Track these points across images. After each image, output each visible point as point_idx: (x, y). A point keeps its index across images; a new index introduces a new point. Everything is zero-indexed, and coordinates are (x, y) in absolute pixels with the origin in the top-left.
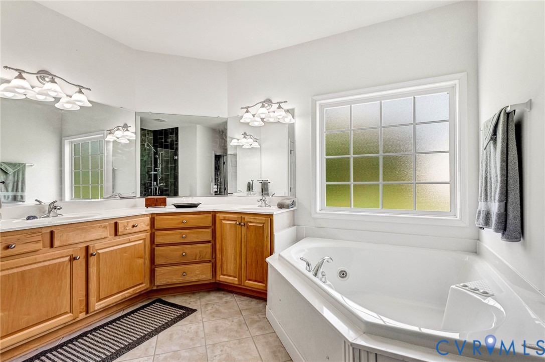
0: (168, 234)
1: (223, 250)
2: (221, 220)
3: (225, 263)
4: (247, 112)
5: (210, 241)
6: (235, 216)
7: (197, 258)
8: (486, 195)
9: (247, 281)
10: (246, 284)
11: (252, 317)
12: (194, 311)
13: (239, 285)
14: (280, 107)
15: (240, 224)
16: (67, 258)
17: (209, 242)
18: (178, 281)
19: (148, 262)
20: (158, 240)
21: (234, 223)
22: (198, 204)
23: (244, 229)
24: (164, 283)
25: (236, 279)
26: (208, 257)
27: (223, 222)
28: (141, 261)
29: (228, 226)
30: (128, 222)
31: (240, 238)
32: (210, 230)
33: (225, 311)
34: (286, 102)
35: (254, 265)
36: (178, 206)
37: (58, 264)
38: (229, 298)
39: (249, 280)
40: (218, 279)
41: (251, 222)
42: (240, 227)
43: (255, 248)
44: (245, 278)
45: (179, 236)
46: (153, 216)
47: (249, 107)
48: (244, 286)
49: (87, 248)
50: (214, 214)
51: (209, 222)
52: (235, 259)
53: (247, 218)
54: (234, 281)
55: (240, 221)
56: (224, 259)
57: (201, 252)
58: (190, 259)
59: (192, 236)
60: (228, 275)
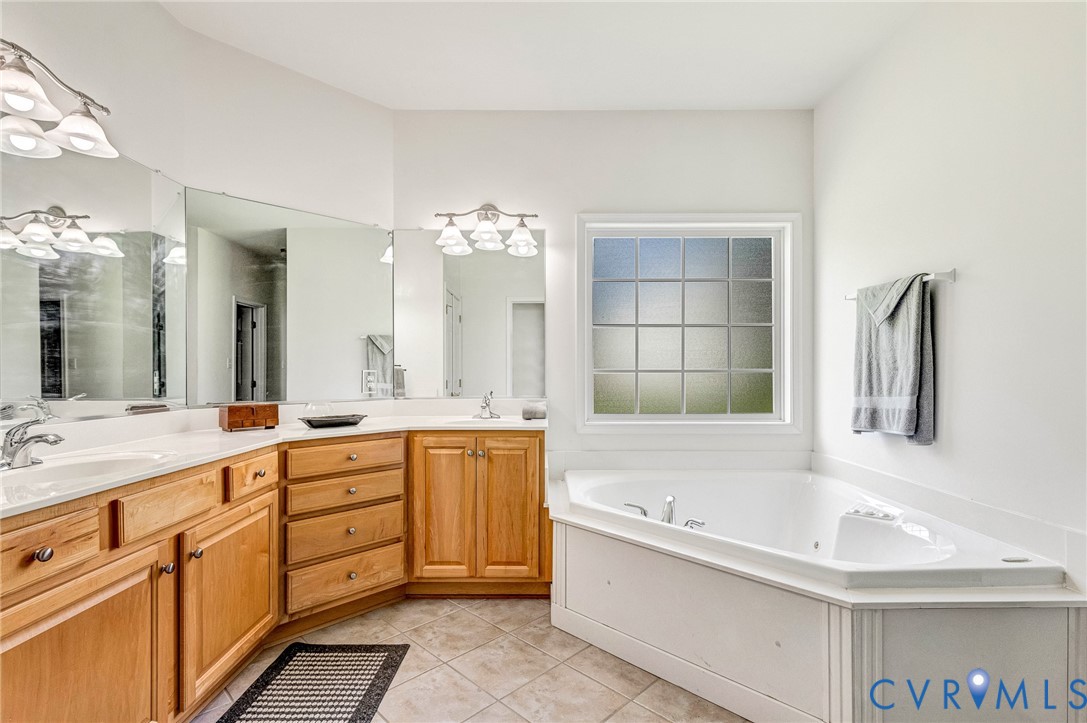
0: (317, 489)
1: (430, 510)
2: (426, 448)
3: (437, 538)
4: (451, 223)
5: (399, 496)
6: (461, 439)
7: (377, 536)
8: (871, 388)
9: (489, 567)
10: (487, 574)
11: (527, 630)
12: (406, 647)
13: (471, 577)
14: (522, 225)
15: (474, 454)
16: (145, 575)
17: (396, 498)
18: (339, 594)
19: (275, 560)
20: (296, 505)
21: (459, 451)
22: (362, 418)
23: (482, 464)
24: (308, 604)
25: (463, 567)
26: (398, 530)
27: (431, 451)
28: (264, 558)
29: (444, 461)
30: (247, 467)
31: (472, 483)
32: (400, 473)
33: (468, 633)
34: (536, 216)
35: (504, 532)
36: (313, 424)
37: (129, 593)
38: (445, 609)
39: (494, 564)
40: (417, 573)
41: (498, 449)
42: (473, 459)
43: (507, 499)
44: (484, 562)
45: (340, 492)
46: (283, 449)
47: (454, 215)
48: (482, 577)
49: (179, 540)
50: (409, 437)
51: (398, 455)
52: (462, 526)
53: (490, 443)
54: (460, 571)
55: (473, 447)
56: (434, 531)
57: (382, 522)
58: (362, 541)
59: (366, 488)
60: (442, 563)
